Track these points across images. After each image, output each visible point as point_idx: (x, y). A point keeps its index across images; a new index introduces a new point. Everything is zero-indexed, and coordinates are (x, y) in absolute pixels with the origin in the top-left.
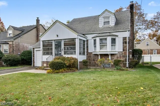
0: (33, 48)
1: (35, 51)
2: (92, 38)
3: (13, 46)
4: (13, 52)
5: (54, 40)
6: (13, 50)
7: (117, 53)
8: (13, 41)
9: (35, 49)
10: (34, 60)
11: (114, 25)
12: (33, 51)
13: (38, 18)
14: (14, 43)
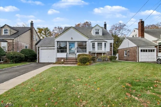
0: (38, 47)
1: (40, 50)
2: (91, 42)
3: (13, 44)
4: (13, 49)
5: (68, 41)
6: (13, 48)
7: (106, 52)
8: (13, 39)
9: (40, 48)
10: (39, 57)
11: (102, 35)
12: (38, 49)
13: (32, 21)
14: (14, 41)
